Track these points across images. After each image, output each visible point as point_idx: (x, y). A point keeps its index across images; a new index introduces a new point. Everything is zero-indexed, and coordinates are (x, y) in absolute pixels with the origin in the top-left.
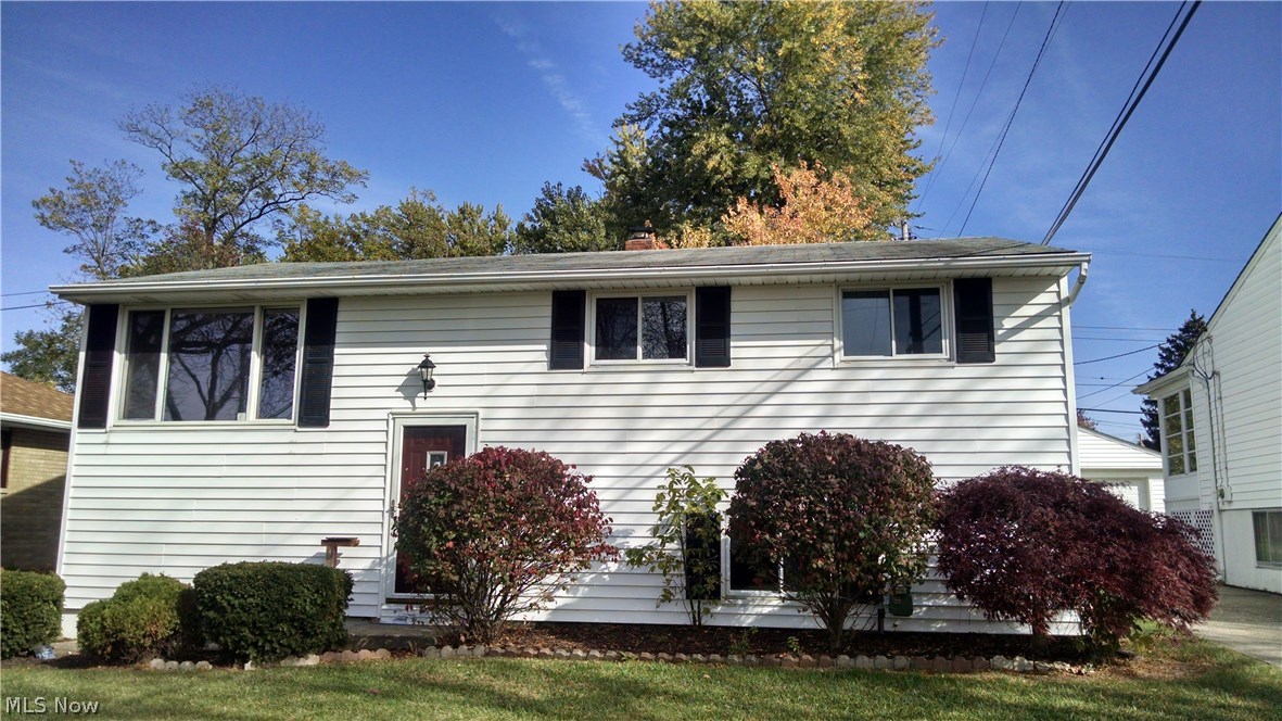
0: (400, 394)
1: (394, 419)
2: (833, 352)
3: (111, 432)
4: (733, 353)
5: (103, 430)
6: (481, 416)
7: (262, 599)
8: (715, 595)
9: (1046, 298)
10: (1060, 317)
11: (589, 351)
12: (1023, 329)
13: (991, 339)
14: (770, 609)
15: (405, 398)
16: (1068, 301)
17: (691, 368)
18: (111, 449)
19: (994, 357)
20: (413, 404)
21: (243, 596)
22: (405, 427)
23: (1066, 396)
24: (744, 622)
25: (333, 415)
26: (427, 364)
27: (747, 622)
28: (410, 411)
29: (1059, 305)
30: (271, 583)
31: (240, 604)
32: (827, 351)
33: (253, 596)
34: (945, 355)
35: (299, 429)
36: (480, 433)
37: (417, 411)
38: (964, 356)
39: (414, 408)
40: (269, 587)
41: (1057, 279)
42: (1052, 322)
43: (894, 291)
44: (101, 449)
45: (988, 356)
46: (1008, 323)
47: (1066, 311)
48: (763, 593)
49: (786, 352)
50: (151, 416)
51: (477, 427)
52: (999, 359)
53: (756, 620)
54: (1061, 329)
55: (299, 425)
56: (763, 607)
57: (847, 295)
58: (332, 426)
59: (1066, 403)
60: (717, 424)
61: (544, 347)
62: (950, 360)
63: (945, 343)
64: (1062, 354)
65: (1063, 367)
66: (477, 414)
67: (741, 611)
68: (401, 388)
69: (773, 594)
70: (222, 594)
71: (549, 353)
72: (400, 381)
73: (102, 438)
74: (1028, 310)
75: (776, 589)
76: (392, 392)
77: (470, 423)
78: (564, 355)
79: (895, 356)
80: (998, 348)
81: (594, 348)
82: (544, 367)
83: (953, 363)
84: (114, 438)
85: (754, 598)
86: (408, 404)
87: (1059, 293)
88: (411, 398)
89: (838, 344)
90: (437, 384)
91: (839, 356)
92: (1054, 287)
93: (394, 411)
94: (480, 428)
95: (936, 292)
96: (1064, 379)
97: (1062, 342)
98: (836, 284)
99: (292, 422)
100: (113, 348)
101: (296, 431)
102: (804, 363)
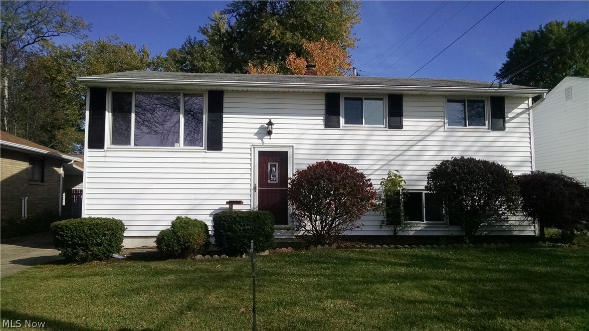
0: (256, 137)
1: (254, 148)
2: (444, 124)
3: (107, 151)
4: (404, 123)
5: (103, 150)
6: (294, 148)
7: (252, 226)
8: (399, 224)
9: (524, 106)
10: (529, 114)
11: (342, 120)
12: (516, 118)
13: (504, 121)
14: (421, 228)
15: (258, 139)
16: (532, 107)
17: (386, 129)
18: (107, 159)
19: (505, 128)
20: (262, 141)
21: (244, 225)
22: (259, 152)
23: (531, 144)
24: (410, 233)
25: (224, 145)
26: (270, 123)
27: (411, 233)
28: (261, 144)
29: (529, 109)
30: (257, 220)
31: (243, 229)
32: (442, 124)
33: (249, 225)
34: (486, 127)
35: (207, 151)
36: (294, 155)
37: (265, 144)
38: (493, 128)
39: (263, 143)
40: (255, 221)
41: (528, 99)
42: (525, 115)
43: (468, 100)
44: (103, 159)
45: (503, 128)
46: (510, 115)
47: (531, 111)
48: (417, 222)
49: (425, 124)
50: (128, 143)
51: (293, 152)
52: (507, 129)
53: (415, 232)
54: (529, 119)
55: (208, 150)
56: (418, 227)
57: (449, 101)
58: (224, 150)
59: (531, 147)
60: (398, 153)
61: (322, 118)
62: (488, 129)
63: (487, 122)
64: (529, 128)
65: (530, 133)
66: (293, 146)
67: (409, 229)
68: (256, 134)
69: (421, 222)
70: (235, 225)
71: (324, 120)
72: (256, 131)
73: (102, 154)
74: (517, 111)
75: (422, 220)
76: (252, 136)
77: (290, 151)
78: (331, 122)
79: (468, 127)
80: (507, 125)
81: (344, 119)
82: (322, 127)
83: (490, 130)
84: (108, 154)
85: (414, 224)
86: (260, 141)
87: (528, 104)
88: (261, 139)
89: (446, 121)
90: (273, 132)
91: (446, 126)
92: (527, 102)
93: (253, 144)
94: (295, 152)
95: (483, 101)
96: (530, 138)
97: (529, 123)
98: (446, 96)
99: (203, 148)
100: (105, 110)
101: (206, 152)
102: (433, 129)
